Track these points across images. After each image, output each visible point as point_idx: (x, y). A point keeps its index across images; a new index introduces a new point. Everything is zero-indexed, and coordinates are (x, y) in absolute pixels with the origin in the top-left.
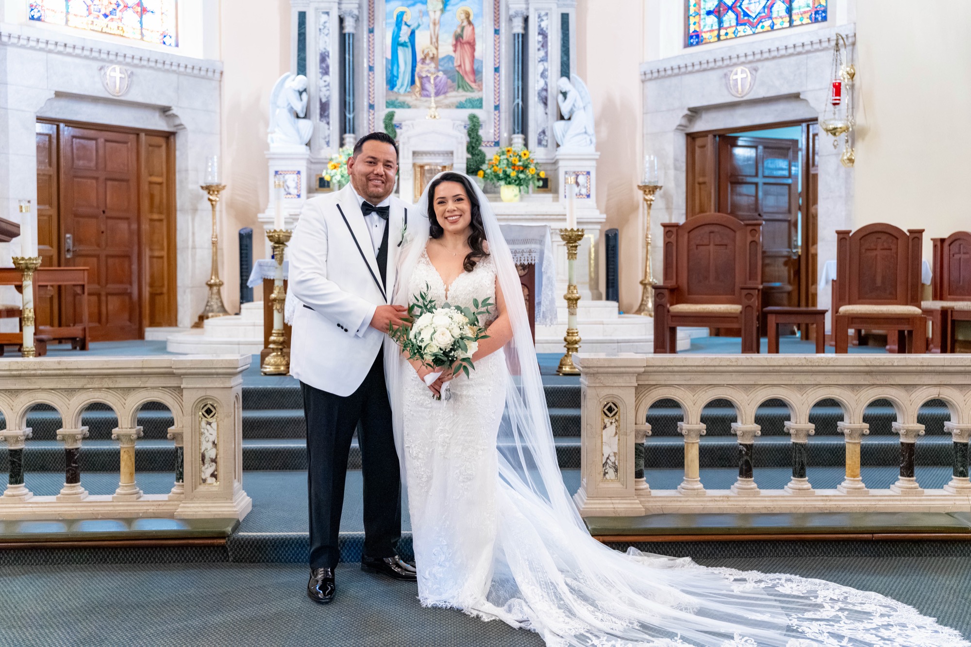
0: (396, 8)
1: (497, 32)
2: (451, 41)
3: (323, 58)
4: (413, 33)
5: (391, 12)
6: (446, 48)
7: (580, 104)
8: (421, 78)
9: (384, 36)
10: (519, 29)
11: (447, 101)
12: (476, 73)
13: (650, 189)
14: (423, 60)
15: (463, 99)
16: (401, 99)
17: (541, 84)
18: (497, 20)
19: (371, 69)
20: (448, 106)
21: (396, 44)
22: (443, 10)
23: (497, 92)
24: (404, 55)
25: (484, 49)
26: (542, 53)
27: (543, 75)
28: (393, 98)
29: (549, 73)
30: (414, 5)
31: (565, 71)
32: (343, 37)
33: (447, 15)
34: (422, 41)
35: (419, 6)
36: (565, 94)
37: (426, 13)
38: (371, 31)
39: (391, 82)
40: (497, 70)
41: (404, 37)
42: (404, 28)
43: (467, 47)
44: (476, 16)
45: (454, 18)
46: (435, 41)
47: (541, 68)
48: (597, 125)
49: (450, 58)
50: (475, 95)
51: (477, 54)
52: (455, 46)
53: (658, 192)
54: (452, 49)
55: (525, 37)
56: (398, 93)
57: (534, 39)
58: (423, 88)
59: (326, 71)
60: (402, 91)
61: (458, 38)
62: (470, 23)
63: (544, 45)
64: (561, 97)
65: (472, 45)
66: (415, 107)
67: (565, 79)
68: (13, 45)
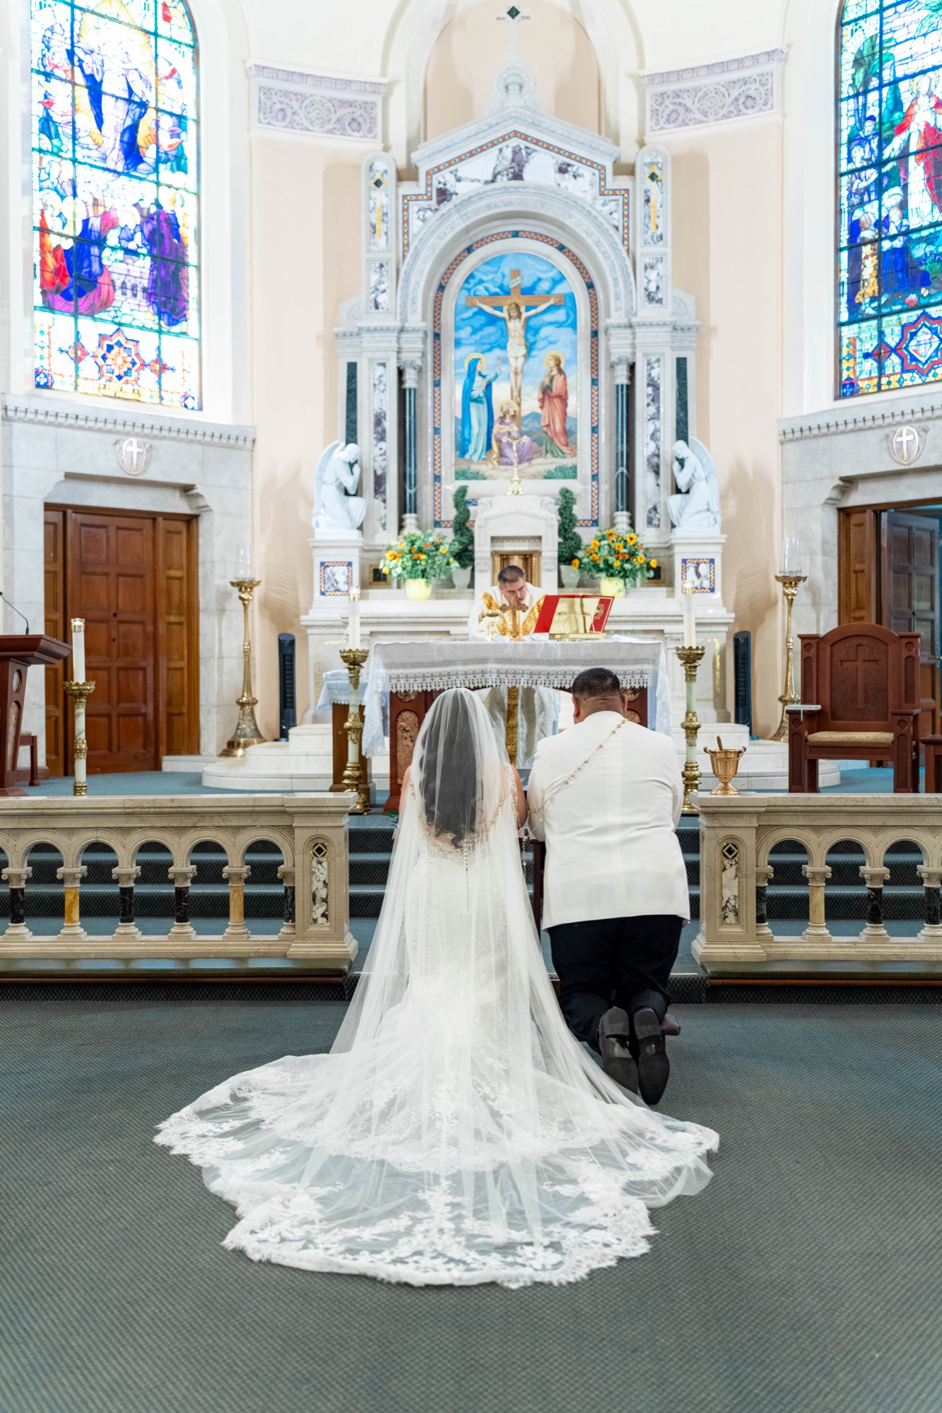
0: (468, 353)
1: (595, 382)
2: (537, 394)
3: (379, 420)
4: (489, 386)
5: (463, 359)
6: (531, 404)
7: (701, 473)
8: (499, 441)
9: (453, 391)
10: (623, 380)
11: (532, 470)
12: (568, 434)
13: (790, 581)
14: (502, 419)
15: (552, 468)
16: (474, 468)
17: (652, 447)
18: (595, 366)
19: (437, 431)
20: (534, 477)
21: (468, 399)
22: (527, 356)
23: (595, 456)
24: (478, 414)
25: (579, 404)
26: (652, 409)
27: (653, 437)
28: (464, 467)
29: (661, 435)
30: (490, 350)
31: (682, 433)
32: (402, 393)
33: (531, 362)
34: (501, 394)
35: (497, 352)
36: (682, 462)
37: (505, 361)
38: (437, 384)
39: (462, 448)
40: (595, 430)
41: (478, 390)
42: (478, 379)
43: (557, 402)
44: (568, 362)
45: (542, 365)
46: (517, 396)
47: (650, 427)
48: (723, 497)
49: (535, 416)
50: (567, 462)
51: (569, 410)
52: (542, 401)
53: (801, 584)
54: (538, 404)
55: (630, 388)
56: (470, 461)
57: (642, 393)
58: (502, 455)
59: (381, 437)
60: (475, 458)
61: (546, 392)
62: (560, 371)
63: (655, 399)
64: (676, 465)
65: (563, 399)
66: (492, 478)
67: (681, 443)
68: (20, 420)
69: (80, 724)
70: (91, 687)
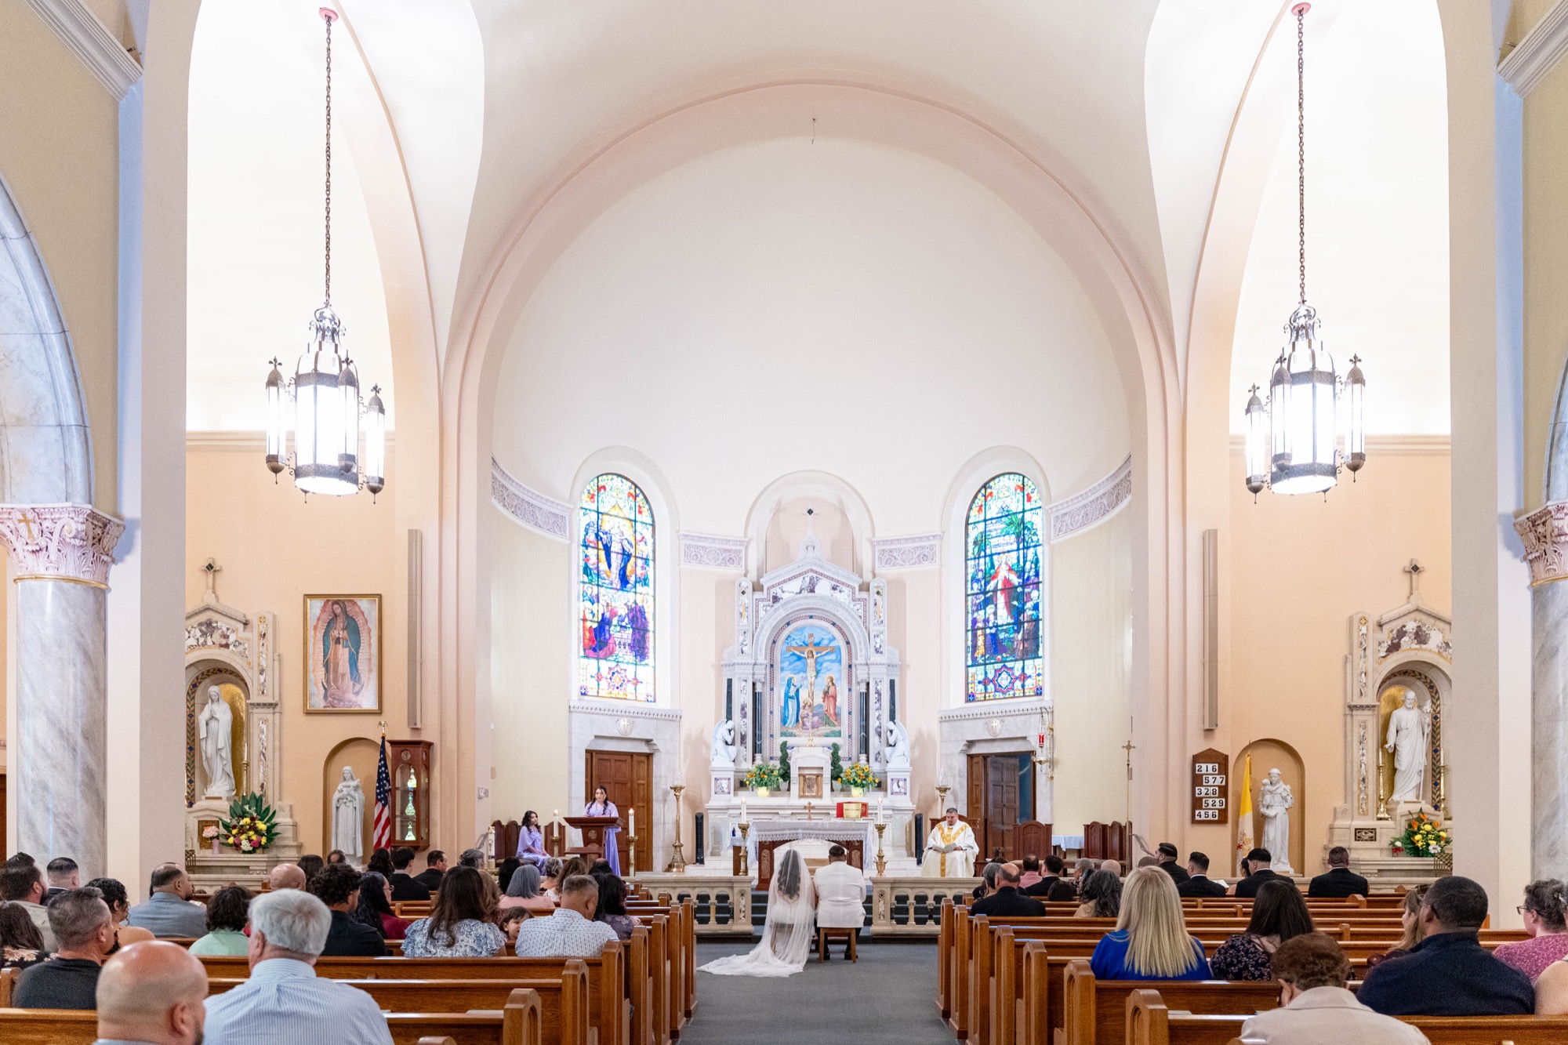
0: (787, 675)
1: (850, 690)
2: (821, 695)
3: (743, 708)
4: (798, 691)
5: (784, 678)
6: (818, 699)
7: (900, 737)
8: (803, 718)
9: (780, 692)
10: (864, 690)
11: (819, 733)
12: (837, 715)
13: (944, 790)
14: (804, 707)
15: (829, 731)
16: (790, 731)
17: (877, 723)
18: (850, 683)
19: (771, 712)
20: (820, 736)
21: (787, 697)
22: (816, 677)
23: (850, 726)
24: (792, 704)
25: (842, 700)
26: (878, 705)
27: (878, 718)
28: (785, 730)
29: (881, 717)
30: (798, 673)
31: (892, 718)
32: (755, 694)
33: (819, 679)
34: (804, 695)
35: (802, 674)
36: (891, 732)
37: (806, 678)
38: (772, 689)
39: (784, 721)
40: (850, 713)
41: (792, 692)
42: (792, 687)
43: (831, 699)
44: (837, 680)
45: (823, 681)
46: (812, 695)
47: (877, 714)
48: (912, 748)
49: (821, 706)
50: (836, 729)
51: (837, 703)
52: (824, 698)
53: (948, 791)
54: (822, 700)
55: (867, 695)
56: (788, 728)
57: (873, 697)
58: (804, 724)
59: (744, 716)
60: (791, 726)
61: (826, 693)
62: (833, 684)
63: (879, 700)
64: (889, 733)
65: (835, 698)
66: (799, 736)
67: (892, 723)
68: (576, 712)
69: (632, 853)
70: (636, 838)
